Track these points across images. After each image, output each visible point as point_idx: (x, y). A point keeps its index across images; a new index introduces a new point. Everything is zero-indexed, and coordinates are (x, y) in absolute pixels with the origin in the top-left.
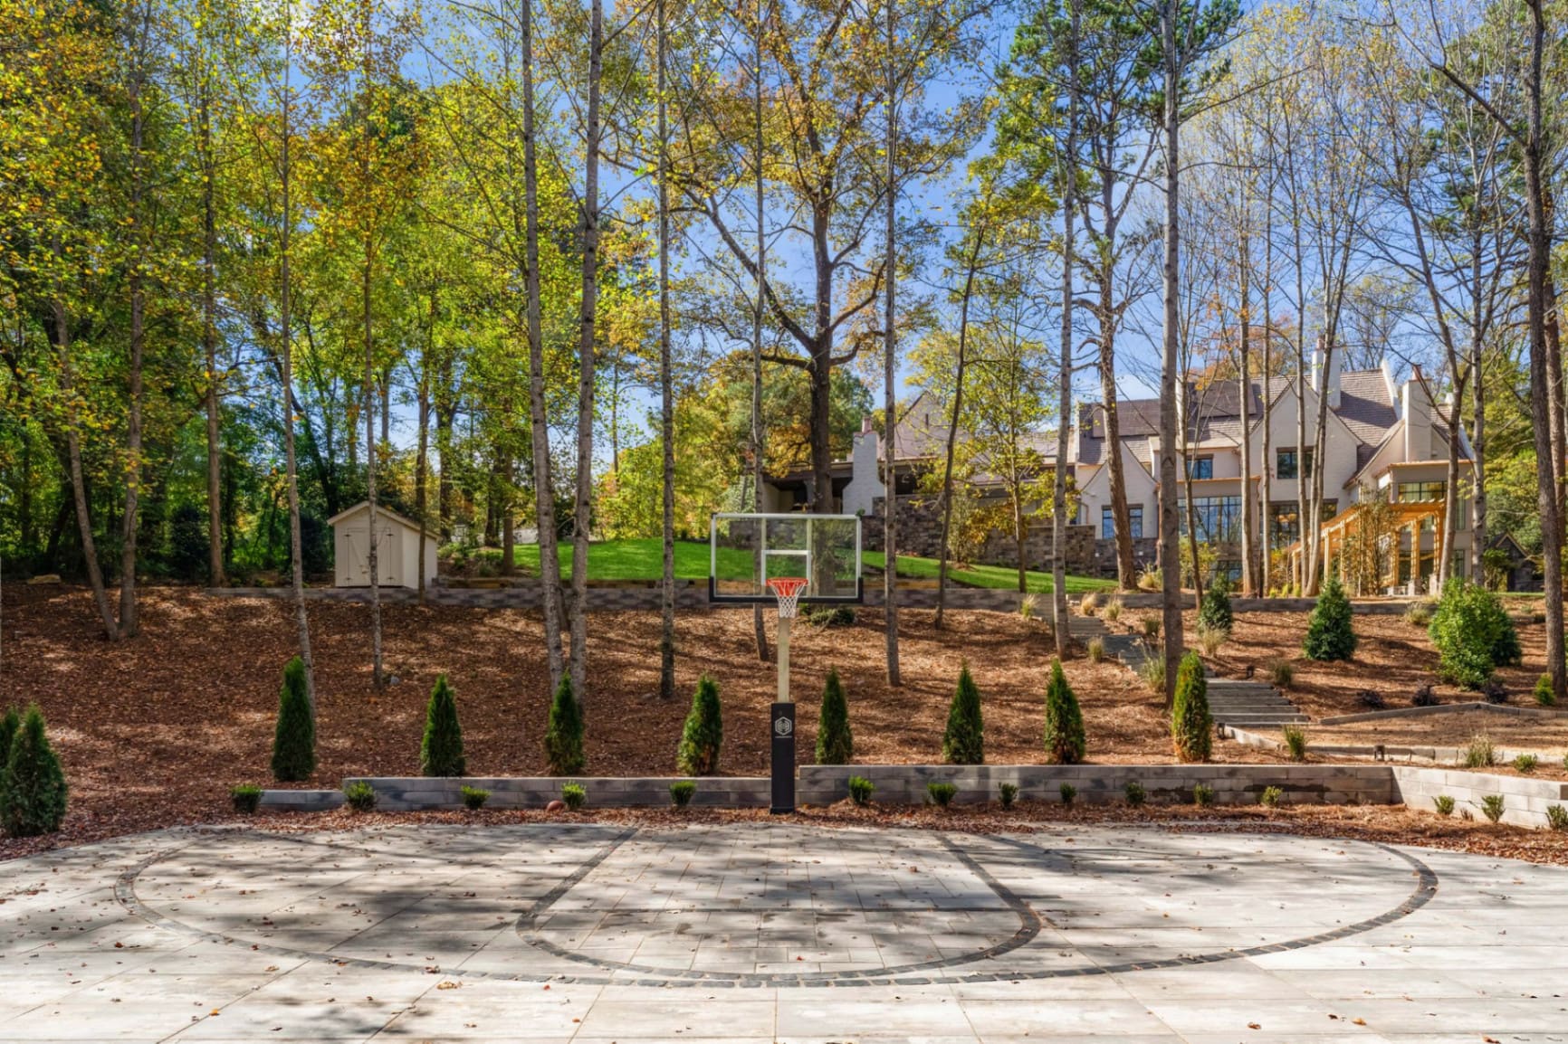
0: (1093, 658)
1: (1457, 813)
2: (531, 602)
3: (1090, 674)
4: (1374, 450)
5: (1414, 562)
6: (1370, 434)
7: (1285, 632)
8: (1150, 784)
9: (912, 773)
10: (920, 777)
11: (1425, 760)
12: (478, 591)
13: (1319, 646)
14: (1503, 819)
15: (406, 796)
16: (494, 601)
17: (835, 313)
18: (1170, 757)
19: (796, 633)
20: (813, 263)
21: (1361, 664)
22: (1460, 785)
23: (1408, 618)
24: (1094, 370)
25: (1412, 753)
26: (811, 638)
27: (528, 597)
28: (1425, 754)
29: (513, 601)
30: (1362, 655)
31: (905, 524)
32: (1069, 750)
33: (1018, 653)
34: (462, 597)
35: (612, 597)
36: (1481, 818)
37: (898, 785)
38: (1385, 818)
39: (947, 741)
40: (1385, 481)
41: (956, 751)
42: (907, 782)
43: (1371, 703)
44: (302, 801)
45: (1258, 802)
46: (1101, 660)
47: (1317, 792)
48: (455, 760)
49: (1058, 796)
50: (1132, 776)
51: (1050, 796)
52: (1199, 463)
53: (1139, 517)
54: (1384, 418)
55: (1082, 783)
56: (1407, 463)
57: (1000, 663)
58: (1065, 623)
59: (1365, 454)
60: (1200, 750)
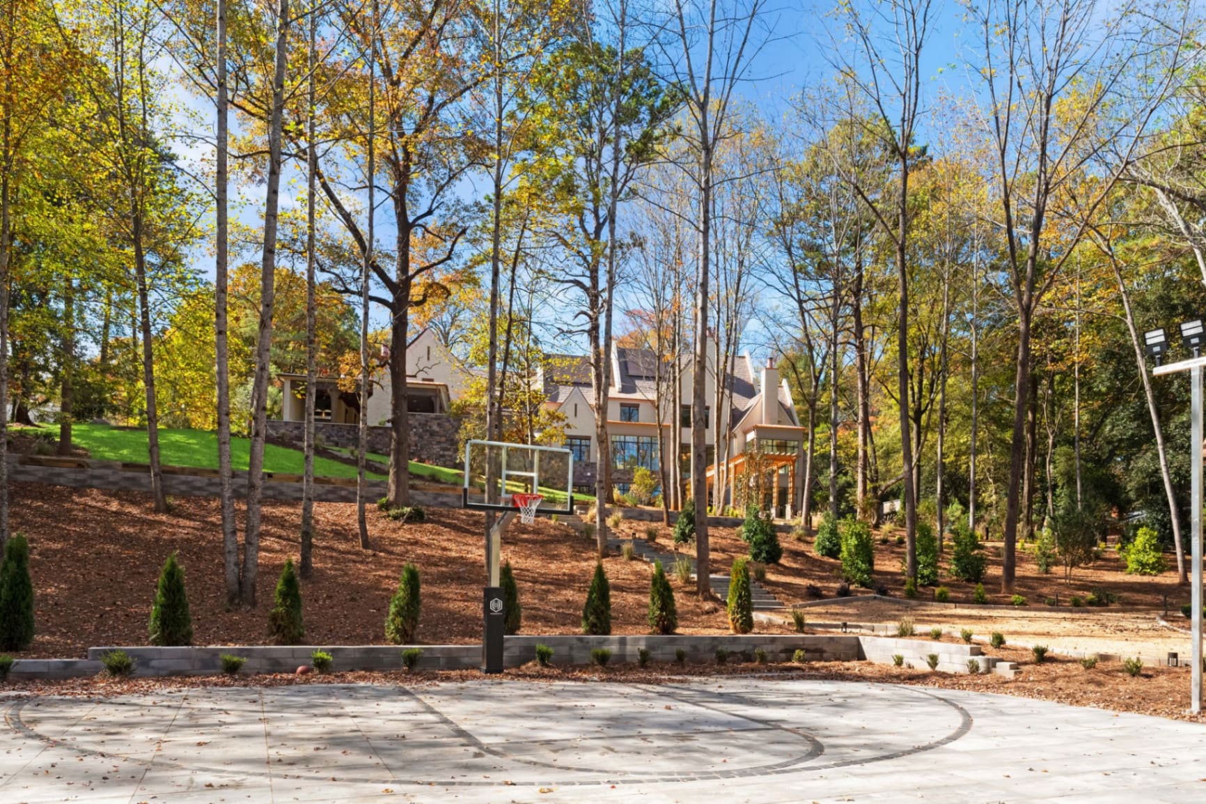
0: (626, 557)
1: (904, 666)
2: (114, 483)
3: (628, 569)
4: (743, 413)
5: (775, 495)
6: (740, 402)
7: (724, 542)
9: (575, 642)
10: (580, 644)
11: (869, 632)
12: (57, 470)
13: (760, 553)
14: (938, 668)
15: (154, 663)
16: (76, 481)
17: (413, 267)
18: (726, 627)
19: (381, 525)
20: (394, 220)
22: (905, 648)
23: (793, 536)
24: (586, 335)
25: (860, 627)
26: (394, 531)
27: (112, 479)
28: (868, 628)
29: (95, 482)
30: (782, 561)
31: (421, 437)
32: (667, 623)
33: (564, 550)
34: (40, 474)
35: (198, 484)
36: (923, 668)
37: (564, 650)
39: (586, 618)
40: (751, 436)
41: (594, 625)
42: (571, 648)
43: (818, 595)
44: (45, 670)
45: (789, 660)
46: (632, 558)
47: (816, 652)
48: (184, 631)
49: (675, 657)
50: (715, 643)
51: (668, 657)
52: (629, 410)
53: (588, 446)
54: (749, 391)
55: (685, 648)
56: (764, 425)
57: (554, 557)
58: (605, 530)
59: (737, 416)
60: (747, 625)
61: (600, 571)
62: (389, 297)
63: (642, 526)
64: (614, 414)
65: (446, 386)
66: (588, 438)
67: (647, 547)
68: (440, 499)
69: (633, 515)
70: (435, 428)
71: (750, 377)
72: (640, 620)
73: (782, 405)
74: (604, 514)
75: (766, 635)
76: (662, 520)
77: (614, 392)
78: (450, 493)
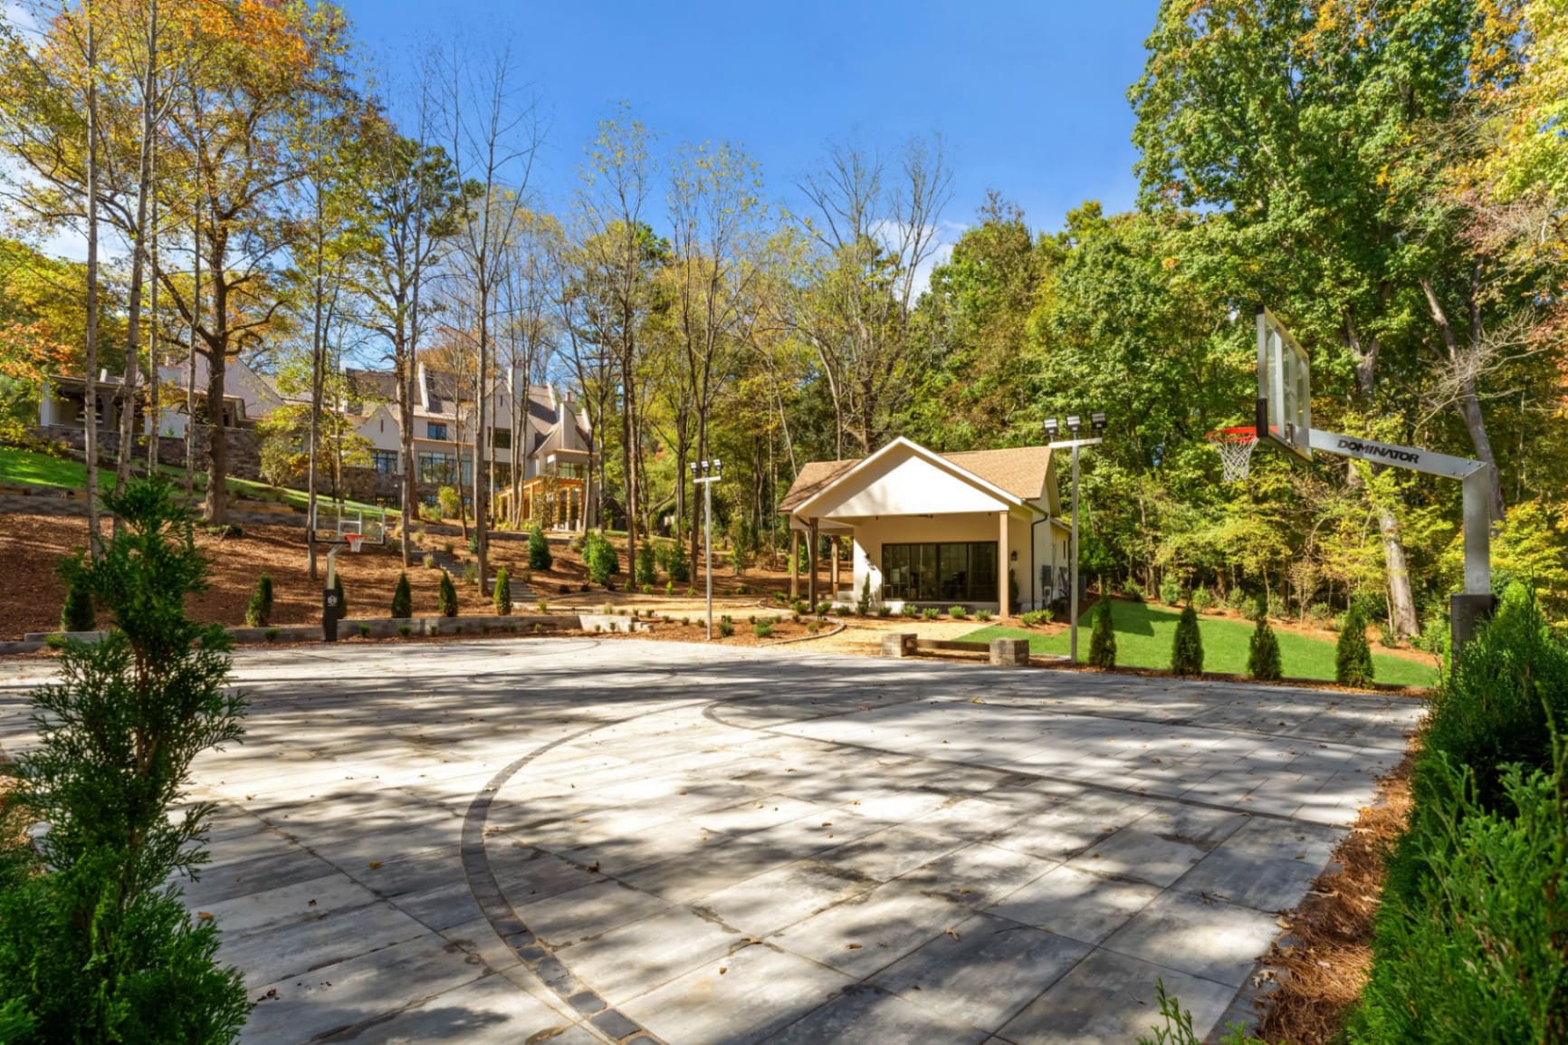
0: (426, 565)
1: (598, 629)
3: (426, 574)
4: (545, 437)
6: (543, 426)
8: (492, 624)
9: (385, 622)
10: (388, 624)
11: (588, 612)
13: (534, 561)
14: (615, 629)
18: (492, 611)
21: (554, 572)
22: (603, 619)
23: (569, 547)
26: (217, 544)
28: (588, 610)
32: (452, 609)
33: (375, 561)
36: (608, 630)
37: (378, 627)
38: (578, 632)
39: (393, 607)
40: (551, 459)
41: (400, 611)
42: (383, 626)
43: (564, 590)
45: (532, 630)
46: (431, 566)
49: (456, 629)
50: (483, 621)
51: (451, 630)
52: (437, 429)
53: (395, 460)
54: (551, 417)
55: (462, 625)
56: (563, 450)
57: (364, 565)
58: (410, 544)
59: (540, 439)
60: (507, 609)
61: (403, 576)
62: (208, 349)
63: (444, 540)
64: (421, 433)
65: (243, 401)
66: (395, 453)
67: (446, 557)
68: (255, 517)
69: (437, 528)
70: (232, 441)
71: (552, 404)
72: (436, 609)
73: (579, 430)
74: (409, 529)
75: (520, 615)
76: (461, 534)
77: (421, 410)
78: (263, 511)
